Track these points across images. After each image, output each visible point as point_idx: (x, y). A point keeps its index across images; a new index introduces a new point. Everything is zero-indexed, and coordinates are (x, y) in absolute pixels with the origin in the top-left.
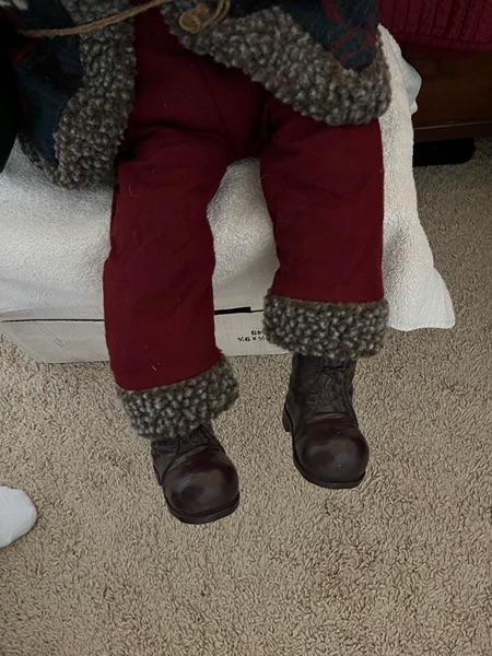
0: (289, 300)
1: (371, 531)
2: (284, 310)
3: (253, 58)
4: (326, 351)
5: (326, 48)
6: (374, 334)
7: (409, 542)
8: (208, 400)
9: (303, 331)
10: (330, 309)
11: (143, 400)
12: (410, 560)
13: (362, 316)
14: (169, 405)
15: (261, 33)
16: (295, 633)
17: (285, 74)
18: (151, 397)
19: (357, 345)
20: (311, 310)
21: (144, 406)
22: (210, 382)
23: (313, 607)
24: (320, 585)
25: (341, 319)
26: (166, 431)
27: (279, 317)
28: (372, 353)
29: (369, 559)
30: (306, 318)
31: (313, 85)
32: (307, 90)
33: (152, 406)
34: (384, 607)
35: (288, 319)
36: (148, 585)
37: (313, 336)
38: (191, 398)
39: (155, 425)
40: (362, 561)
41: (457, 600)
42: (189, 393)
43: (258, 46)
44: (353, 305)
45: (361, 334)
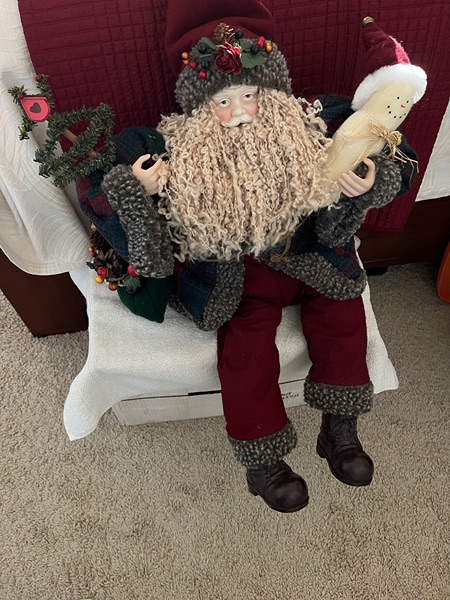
0: (325, 386)
1: (361, 522)
2: (321, 390)
3: (307, 276)
4: (347, 411)
5: (340, 270)
6: (369, 401)
7: (385, 526)
8: (287, 443)
9: (334, 402)
10: (347, 389)
11: (254, 446)
12: (388, 537)
13: (364, 392)
14: (268, 447)
15: (311, 266)
16: (324, 593)
17: (322, 282)
18: (259, 444)
19: (362, 407)
20: (338, 391)
21: (254, 449)
22: (288, 433)
23: (332, 575)
24: (335, 561)
25: (354, 394)
26: (267, 462)
27: (318, 394)
28: (369, 410)
29: (362, 540)
30: (335, 395)
31: (335, 286)
32: (333, 289)
33: (259, 448)
34: (375, 569)
35: (324, 396)
36: (223, 574)
37: (340, 404)
38: (279, 443)
39: (260, 460)
40: (358, 542)
41: (419, 559)
42: (279, 440)
43: (310, 271)
44: (358, 387)
45: (363, 402)
